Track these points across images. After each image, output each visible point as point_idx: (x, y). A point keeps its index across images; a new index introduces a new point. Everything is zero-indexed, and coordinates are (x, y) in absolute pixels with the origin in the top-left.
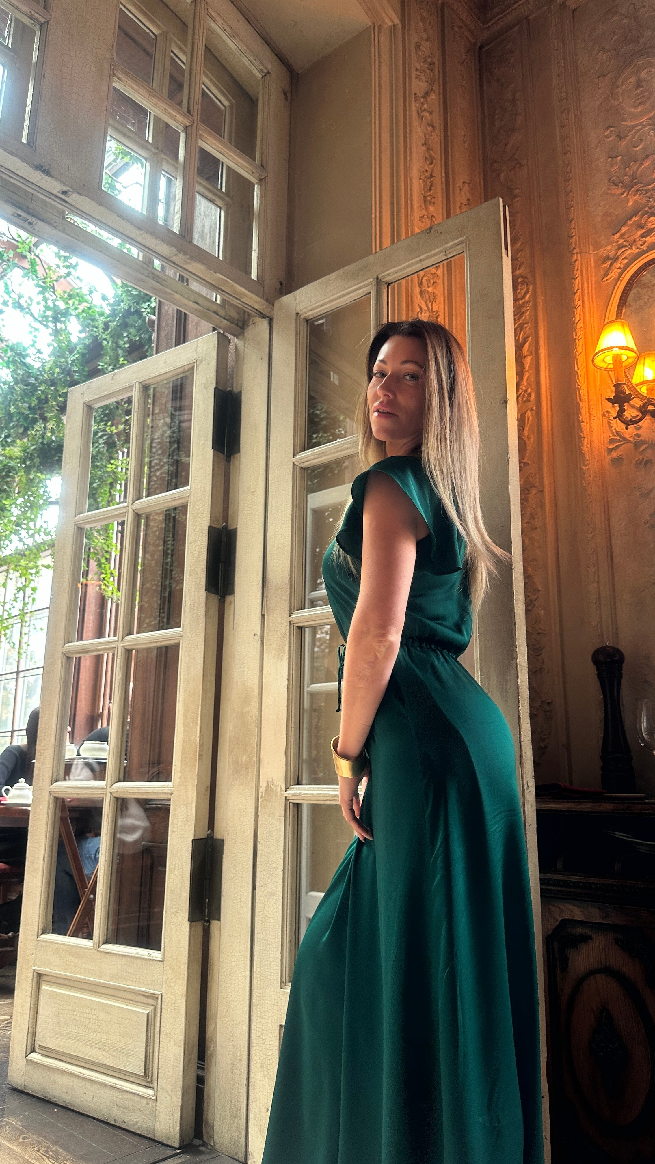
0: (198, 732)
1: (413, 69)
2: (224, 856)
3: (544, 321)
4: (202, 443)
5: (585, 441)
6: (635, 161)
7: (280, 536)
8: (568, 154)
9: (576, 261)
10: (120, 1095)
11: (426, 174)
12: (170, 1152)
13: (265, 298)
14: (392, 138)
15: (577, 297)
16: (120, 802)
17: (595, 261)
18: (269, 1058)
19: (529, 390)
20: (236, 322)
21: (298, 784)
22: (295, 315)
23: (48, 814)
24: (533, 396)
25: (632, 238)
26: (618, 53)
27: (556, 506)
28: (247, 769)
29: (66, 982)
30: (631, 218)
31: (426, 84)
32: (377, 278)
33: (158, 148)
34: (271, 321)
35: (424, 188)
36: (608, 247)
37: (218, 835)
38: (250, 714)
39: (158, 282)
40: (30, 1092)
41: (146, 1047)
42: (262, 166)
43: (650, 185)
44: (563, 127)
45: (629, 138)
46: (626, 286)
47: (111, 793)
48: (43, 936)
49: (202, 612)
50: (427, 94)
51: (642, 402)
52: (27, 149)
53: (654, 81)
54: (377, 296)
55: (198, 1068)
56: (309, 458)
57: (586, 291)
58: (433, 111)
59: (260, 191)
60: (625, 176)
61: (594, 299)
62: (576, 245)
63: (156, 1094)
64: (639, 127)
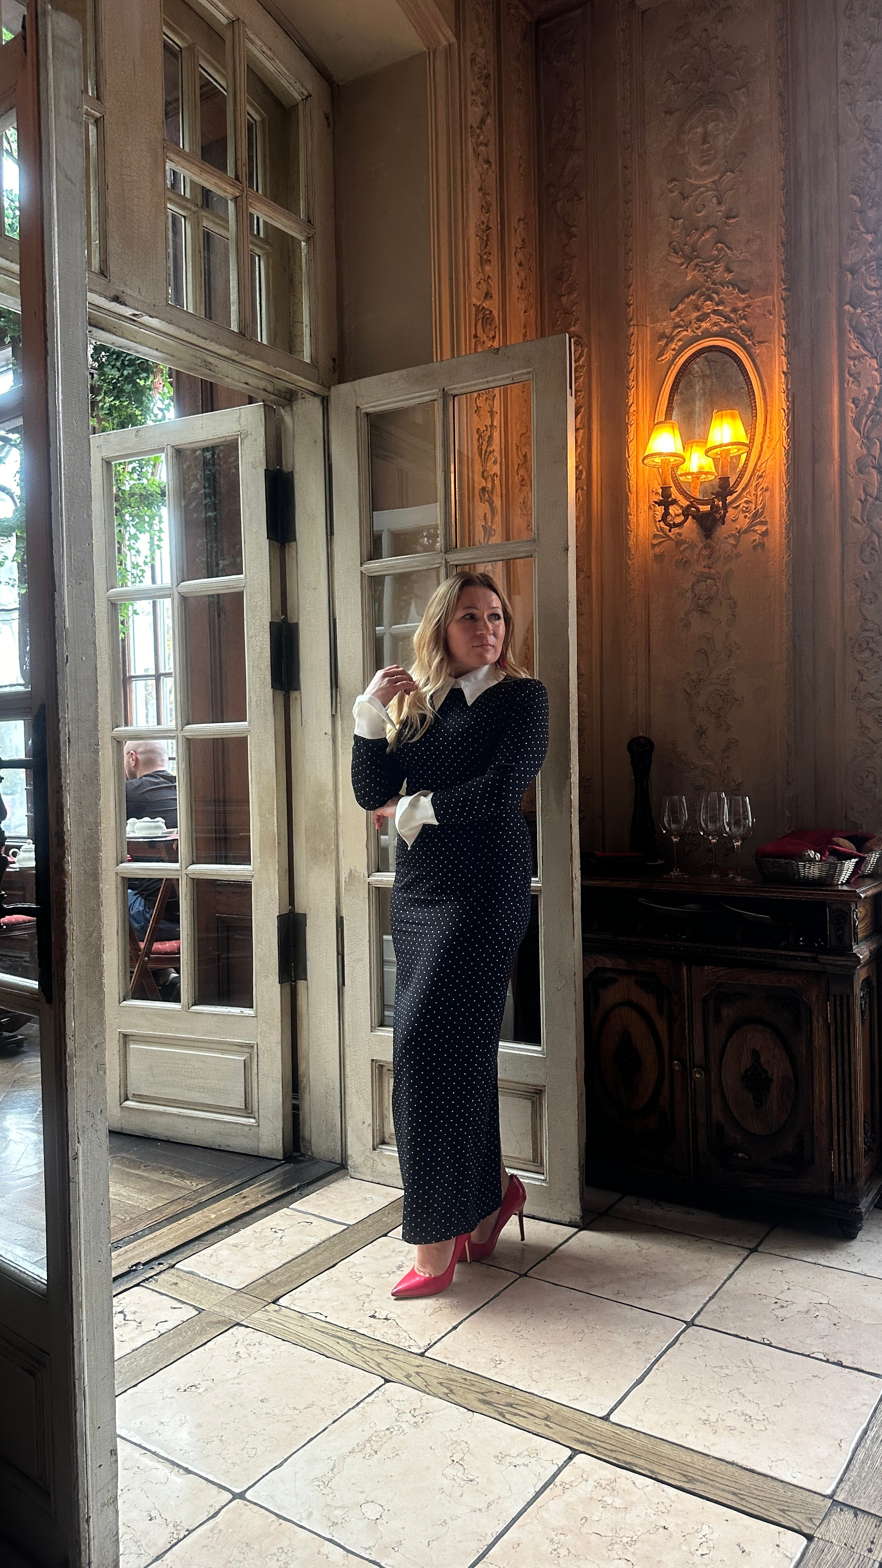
0: (276, 822)
1: (469, 93)
2: (307, 928)
3: (597, 392)
4: (254, 530)
5: (632, 535)
6: (696, 229)
7: (351, 645)
8: (630, 204)
9: (632, 334)
10: (222, 1126)
11: (482, 227)
12: (276, 1163)
13: (321, 382)
14: (450, 196)
15: (631, 377)
16: (195, 881)
17: (652, 335)
18: (363, 1084)
19: (581, 467)
20: (284, 395)
21: (378, 871)
22: (355, 408)
23: (117, 893)
24: (584, 474)
25: (688, 318)
26: (687, 89)
27: (602, 592)
28: (325, 855)
29: (153, 1040)
30: (688, 296)
31: (482, 107)
32: (444, 390)
33: (197, 205)
34: (325, 402)
35: (481, 246)
36: (665, 323)
37: (299, 910)
38: (326, 807)
39: (209, 370)
40: (129, 1132)
41: (245, 1086)
42: (309, 221)
43: (709, 262)
44: (625, 167)
45: (691, 198)
46: (679, 371)
47: (187, 875)
48: (124, 1002)
49: (270, 709)
50: (483, 121)
51: (685, 503)
52: (102, 281)
53: (721, 139)
54: (444, 410)
55: (293, 1098)
56: (377, 570)
57: (640, 371)
58: (488, 141)
59: (308, 252)
60: (685, 245)
61: (648, 381)
62: (633, 315)
63: (258, 1122)
64: (702, 189)
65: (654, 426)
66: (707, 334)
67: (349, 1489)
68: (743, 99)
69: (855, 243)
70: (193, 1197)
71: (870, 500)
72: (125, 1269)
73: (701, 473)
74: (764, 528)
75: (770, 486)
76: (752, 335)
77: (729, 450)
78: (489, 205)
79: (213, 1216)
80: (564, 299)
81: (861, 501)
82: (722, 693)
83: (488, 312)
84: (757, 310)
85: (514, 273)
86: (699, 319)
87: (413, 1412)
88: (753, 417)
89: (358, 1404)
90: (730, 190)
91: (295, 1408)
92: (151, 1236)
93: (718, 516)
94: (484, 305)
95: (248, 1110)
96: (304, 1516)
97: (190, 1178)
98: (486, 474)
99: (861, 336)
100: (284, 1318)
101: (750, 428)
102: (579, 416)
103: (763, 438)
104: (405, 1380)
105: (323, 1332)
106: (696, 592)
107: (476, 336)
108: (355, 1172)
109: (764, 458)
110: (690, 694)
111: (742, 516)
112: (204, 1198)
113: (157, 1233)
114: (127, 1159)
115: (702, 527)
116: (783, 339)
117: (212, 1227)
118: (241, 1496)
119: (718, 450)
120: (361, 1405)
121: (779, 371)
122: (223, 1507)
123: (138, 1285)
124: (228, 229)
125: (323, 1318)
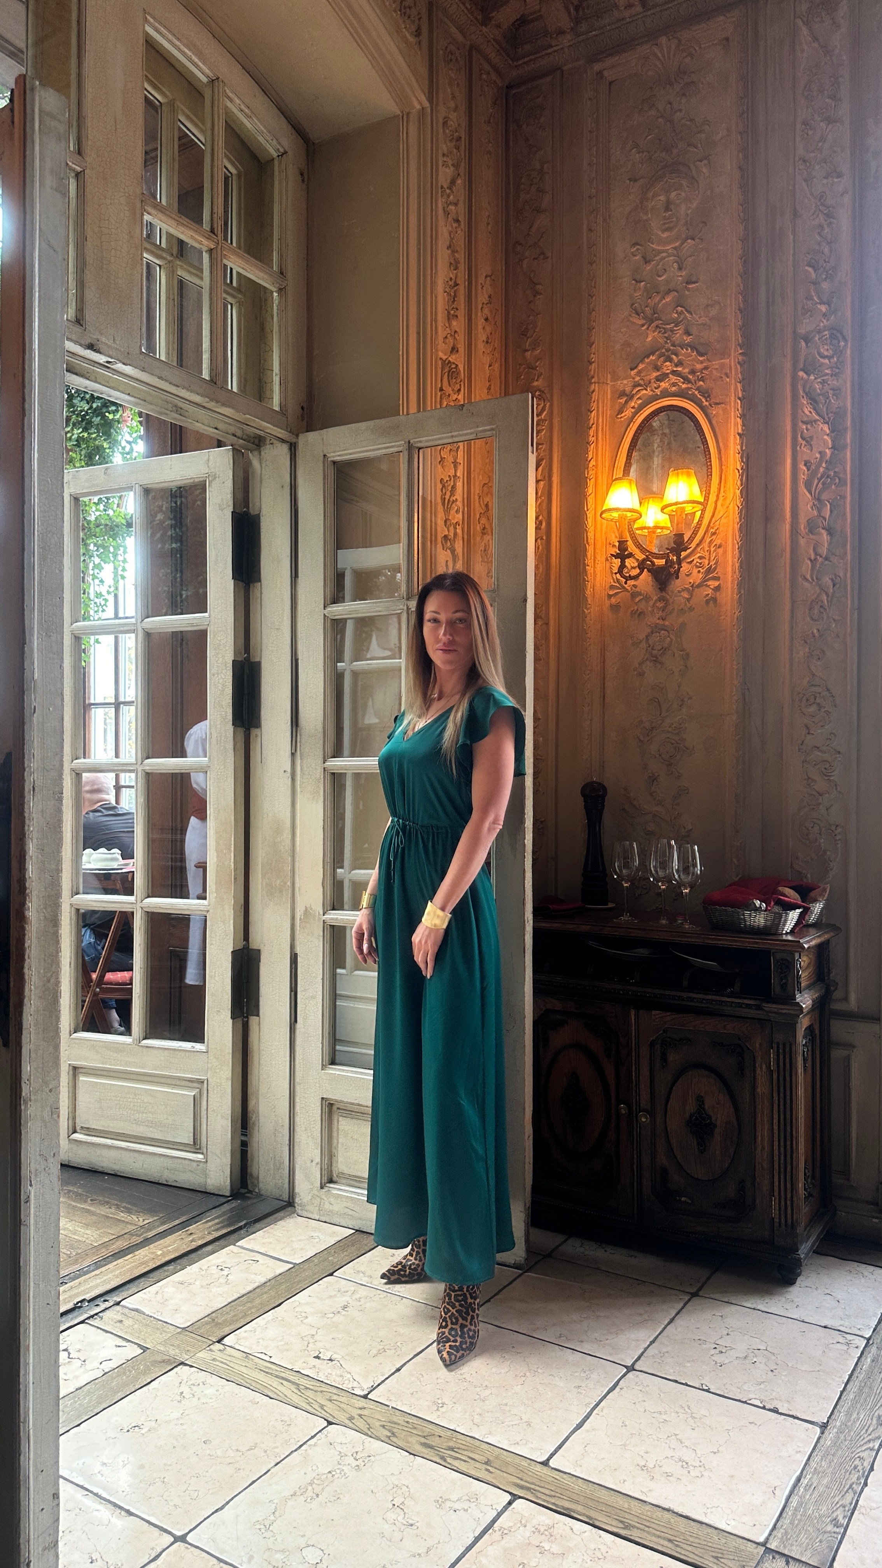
0: (232, 858)
1: (440, 155)
2: (262, 964)
3: (558, 445)
4: (220, 570)
5: (589, 585)
6: (657, 293)
7: (312, 685)
8: (594, 265)
9: (593, 391)
10: (170, 1161)
11: (450, 283)
12: (223, 1200)
13: (289, 430)
14: (419, 253)
15: (591, 432)
16: (150, 915)
17: (613, 393)
19: (541, 518)
20: (252, 440)
21: (334, 909)
22: (322, 456)
23: (71, 924)
24: (544, 524)
25: (647, 378)
26: (650, 158)
27: (559, 638)
28: (281, 891)
29: (105, 1073)
30: (648, 356)
31: (452, 168)
32: (409, 442)
33: (172, 255)
34: (293, 448)
35: (448, 302)
36: (625, 382)
37: (254, 945)
38: (283, 844)
39: (180, 415)
40: (76, 1165)
41: (194, 1121)
42: (282, 273)
43: (669, 324)
44: (590, 230)
45: (654, 262)
46: (638, 429)
47: (142, 908)
48: (75, 1034)
49: (230, 746)
50: (453, 182)
51: (641, 557)
52: (77, 329)
53: (683, 207)
54: (409, 461)
55: (242, 1134)
56: (340, 613)
57: (600, 427)
58: (458, 200)
59: (280, 302)
60: (647, 307)
61: (607, 437)
62: (594, 373)
63: (206, 1158)
64: (664, 255)
65: (612, 481)
66: (666, 394)
67: (291, 1532)
68: (704, 170)
69: (809, 313)
70: (139, 1233)
71: (820, 559)
72: (70, 1306)
73: (656, 527)
74: (717, 583)
75: (723, 543)
76: (709, 396)
77: (683, 508)
78: (457, 262)
79: (159, 1253)
80: (528, 354)
81: (811, 560)
82: (673, 742)
83: (453, 366)
84: (714, 372)
85: (480, 327)
86: (659, 379)
87: (355, 1455)
88: (708, 476)
89: (301, 1446)
90: (691, 256)
91: (237, 1450)
92: (97, 1272)
93: (672, 570)
94: (450, 359)
95: (196, 1146)
96: (245, 1559)
97: (137, 1213)
98: (448, 523)
99: (813, 401)
100: (228, 1358)
101: (705, 486)
102: (540, 469)
103: (718, 496)
104: (347, 1422)
105: (267, 1373)
106: (650, 643)
107: (441, 389)
108: (302, 1210)
109: (718, 516)
110: (642, 742)
111: (695, 571)
112: (150, 1234)
113: (103, 1269)
114: (74, 1192)
115: (657, 581)
116: (739, 402)
117: (159, 1263)
118: (183, 1539)
119: (674, 508)
120: (303, 1448)
121: (735, 432)
122: (164, 1550)
123: (82, 1322)
124: (202, 279)
125: (267, 1358)
